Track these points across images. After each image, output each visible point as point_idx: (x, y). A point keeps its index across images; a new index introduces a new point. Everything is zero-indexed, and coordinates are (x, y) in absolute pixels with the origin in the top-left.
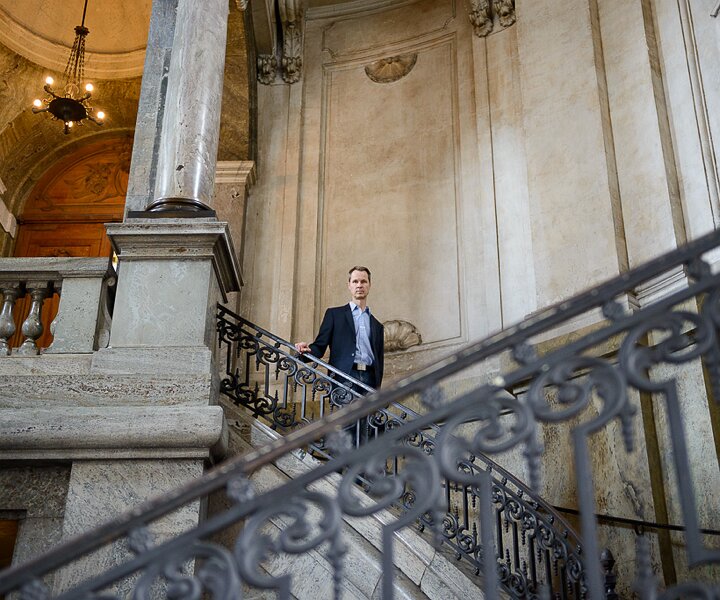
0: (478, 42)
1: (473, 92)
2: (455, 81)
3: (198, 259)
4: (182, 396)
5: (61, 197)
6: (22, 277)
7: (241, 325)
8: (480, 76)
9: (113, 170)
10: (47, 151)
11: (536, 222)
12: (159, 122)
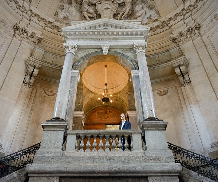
0: (182, 88)
1: (184, 98)
2: (178, 95)
4: (169, 161)
5: (93, 119)
8: (185, 94)
9: (103, 113)
10: (90, 109)
11: (207, 124)
12: (141, 101)
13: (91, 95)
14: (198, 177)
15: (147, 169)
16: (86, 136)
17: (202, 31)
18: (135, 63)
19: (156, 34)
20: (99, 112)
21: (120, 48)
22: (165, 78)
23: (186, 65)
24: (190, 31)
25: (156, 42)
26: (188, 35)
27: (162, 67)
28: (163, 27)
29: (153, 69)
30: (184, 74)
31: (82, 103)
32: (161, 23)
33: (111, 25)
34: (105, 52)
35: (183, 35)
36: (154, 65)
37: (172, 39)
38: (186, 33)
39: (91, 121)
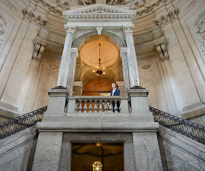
0: (162, 63)
1: (163, 71)
2: (159, 69)
3: (145, 96)
4: (149, 120)
7: (151, 108)
8: (164, 68)
9: (97, 83)
11: (181, 92)
12: (129, 73)
13: (87, 68)
14: (172, 132)
15: (132, 126)
16: (83, 101)
17: (180, 16)
18: (124, 42)
19: (142, 18)
20: (94, 82)
21: (112, 29)
22: (148, 55)
23: (166, 44)
24: (170, 15)
25: (142, 24)
26: (169, 19)
27: (146, 45)
28: (148, 12)
29: (138, 47)
30: (164, 51)
31: (80, 74)
32: (146, 9)
33: (104, 9)
34: (99, 32)
35: (164, 19)
36: (140, 44)
37: (155, 22)
38: (166, 17)
39: (88, 89)
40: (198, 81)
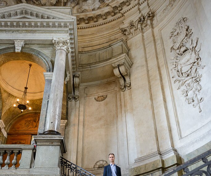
0: (122, 93)
1: (121, 105)
3: (56, 145)
5: (18, 128)
6: (12, 149)
7: (67, 162)
8: (123, 101)
9: (31, 122)
10: (15, 117)
11: (137, 136)
12: (47, 111)
13: (13, 100)
17: (155, 22)
19: (106, 23)
20: (26, 119)
21: (38, 44)
22: (106, 80)
24: (141, 20)
25: (105, 33)
26: (139, 26)
27: (100, 66)
28: (115, 14)
29: (89, 69)
30: (125, 75)
31: (1, 109)
32: (112, 9)
34: (18, 49)
35: (134, 26)
36: (93, 64)
37: (121, 31)
38: (137, 23)
39: (16, 131)
40: (160, 120)
